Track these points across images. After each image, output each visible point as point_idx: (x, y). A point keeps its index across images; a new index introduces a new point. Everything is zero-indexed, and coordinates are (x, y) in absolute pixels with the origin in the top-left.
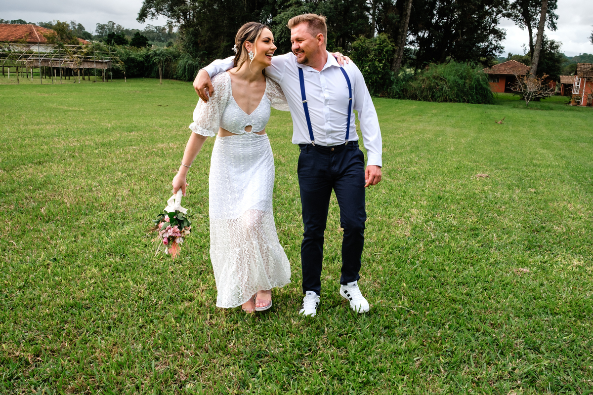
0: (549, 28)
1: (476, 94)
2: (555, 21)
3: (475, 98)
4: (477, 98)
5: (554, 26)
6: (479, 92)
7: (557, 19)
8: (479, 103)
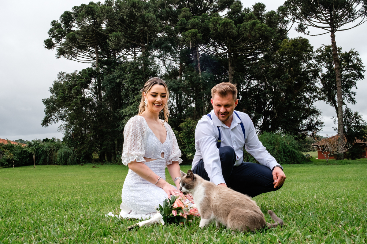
0: (349, 102)
1: (284, 156)
2: (353, 96)
3: (284, 159)
4: (286, 159)
5: (353, 101)
6: (287, 155)
7: (354, 95)
8: (289, 164)
